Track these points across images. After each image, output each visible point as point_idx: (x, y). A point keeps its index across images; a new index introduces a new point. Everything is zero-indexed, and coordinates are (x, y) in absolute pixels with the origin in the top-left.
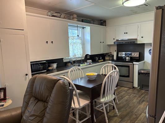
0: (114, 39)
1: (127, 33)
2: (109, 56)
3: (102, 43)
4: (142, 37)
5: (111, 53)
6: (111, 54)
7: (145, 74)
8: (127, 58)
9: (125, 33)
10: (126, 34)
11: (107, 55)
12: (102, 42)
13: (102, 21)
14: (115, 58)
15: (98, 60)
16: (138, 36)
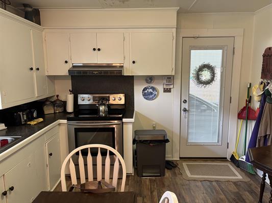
0: (66, 62)
1: (99, 50)
2: (54, 104)
3: (34, 72)
4: (134, 62)
5: (58, 96)
6: (58, 99)
7: (150, 143)
8: (102, 108)
9: (94, 49)
10: (96, 51)
11: (48, 103)
12: (34, 69)
13: (30, 9)
14: (70, 108)
15: (25, 121)
16: (124, 57)
